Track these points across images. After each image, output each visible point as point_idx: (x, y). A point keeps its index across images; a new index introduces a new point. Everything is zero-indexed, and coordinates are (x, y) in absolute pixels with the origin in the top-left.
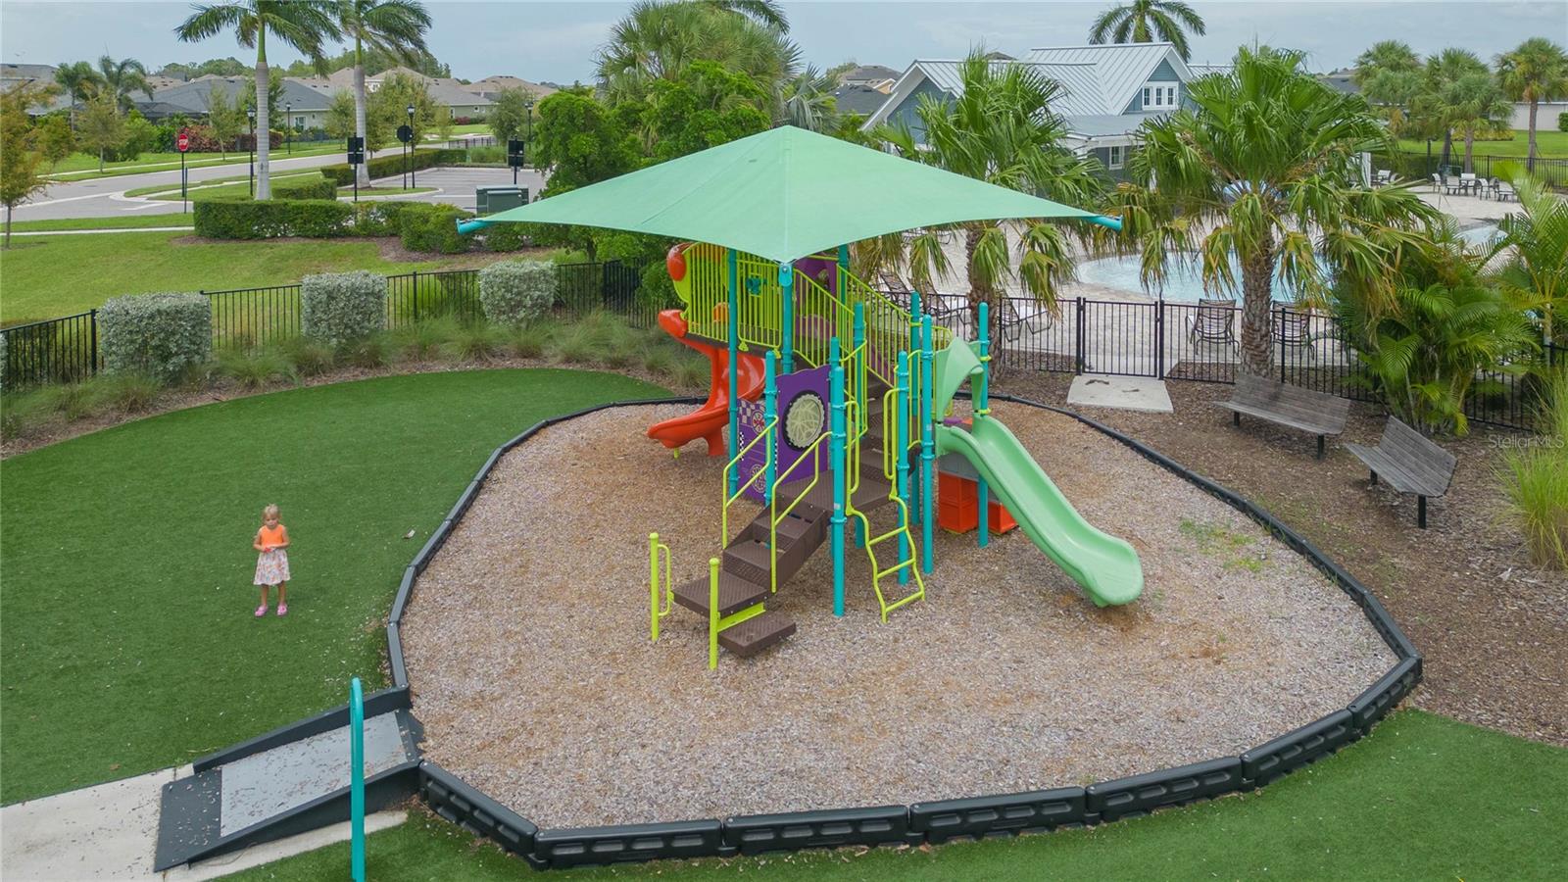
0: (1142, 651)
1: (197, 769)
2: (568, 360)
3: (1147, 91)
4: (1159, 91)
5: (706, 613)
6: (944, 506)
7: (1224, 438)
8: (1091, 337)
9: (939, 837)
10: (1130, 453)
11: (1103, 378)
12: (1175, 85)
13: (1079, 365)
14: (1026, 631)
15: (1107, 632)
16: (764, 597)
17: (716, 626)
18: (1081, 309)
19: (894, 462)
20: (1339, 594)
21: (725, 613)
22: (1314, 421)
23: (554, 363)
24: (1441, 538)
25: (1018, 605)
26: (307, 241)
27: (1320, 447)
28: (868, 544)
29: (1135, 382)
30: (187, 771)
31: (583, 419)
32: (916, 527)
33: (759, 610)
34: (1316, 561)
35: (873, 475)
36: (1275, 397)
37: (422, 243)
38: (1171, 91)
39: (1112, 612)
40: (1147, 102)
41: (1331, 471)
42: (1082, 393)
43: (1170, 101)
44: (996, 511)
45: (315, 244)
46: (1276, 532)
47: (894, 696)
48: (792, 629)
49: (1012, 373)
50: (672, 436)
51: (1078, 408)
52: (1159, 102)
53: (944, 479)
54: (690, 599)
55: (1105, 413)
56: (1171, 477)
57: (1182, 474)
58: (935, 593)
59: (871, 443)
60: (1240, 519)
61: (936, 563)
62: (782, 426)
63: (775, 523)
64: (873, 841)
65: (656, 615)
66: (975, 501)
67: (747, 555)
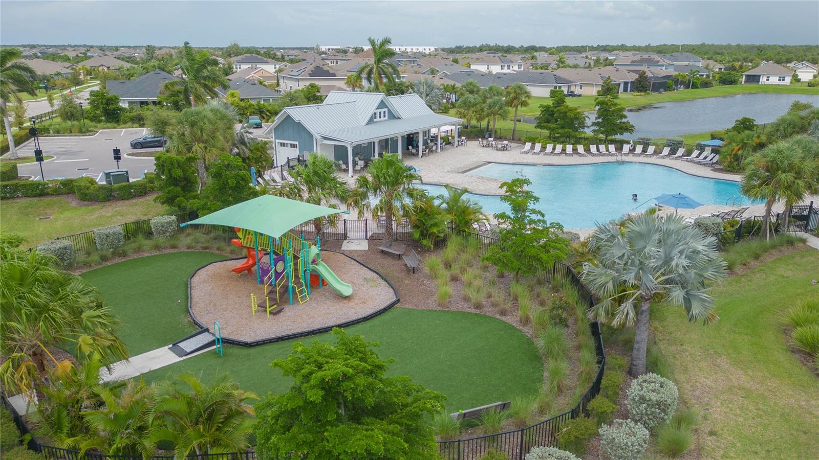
0: (352, 304)
1: (173, 345)
2: (188, 248)
3: (375, 114)
4: (380, 113)
5: (266, 308)
6: (311, 281)
7: (379, 256)
8: (348, 229)
9: (316, 334)
10: (355, 262)
11: (352, 241)
12: (386, 110)
13: (345, 237)
14: (330, 303)
15: (345, 301)
16: (277, 303)
17: (268, 310)
18: (345, 222)
19: (301, 274)
20: (391, 289)
21: (269, 307)
22: (399, 251)
23: (184, 250)
24: (417, 275)
25: (328, 299)
26: (30, 199)
27: (399, 257)
28: (297, 291)
29: (359, 241)
30: (171, 346)
31: (207, 267)
32: (306, 286)
33: (276, 306)
34: (389, 284)
35: (297, 277)
36: (391, 245)
37: (88, 197)
38: (385, 112)
39: (346, 298)
40: (376, 118)
41: (400, 262)
42: (347, 246)
43: (385, 116)
44: (323, 280)
45: (35, 200)
46: (382, 278)
47: (305, 317)
48: (283, 309)
49: (327, 241)
50: (238, 271)
51: (344, 251)
52: (380, 117)
53: (311, 275)
54: (262, 306)
55: (351, 252)
56: (364, 268)
57: (366, 267)
58: (311, 299)
59: (296, 270)
60: (377, 276)
61: (311, 292)
62: (275, 269)
63: (278, 289)
64: (304, 336)
65: (253, 310)
66: (319, 279)
67: (273, 296)
